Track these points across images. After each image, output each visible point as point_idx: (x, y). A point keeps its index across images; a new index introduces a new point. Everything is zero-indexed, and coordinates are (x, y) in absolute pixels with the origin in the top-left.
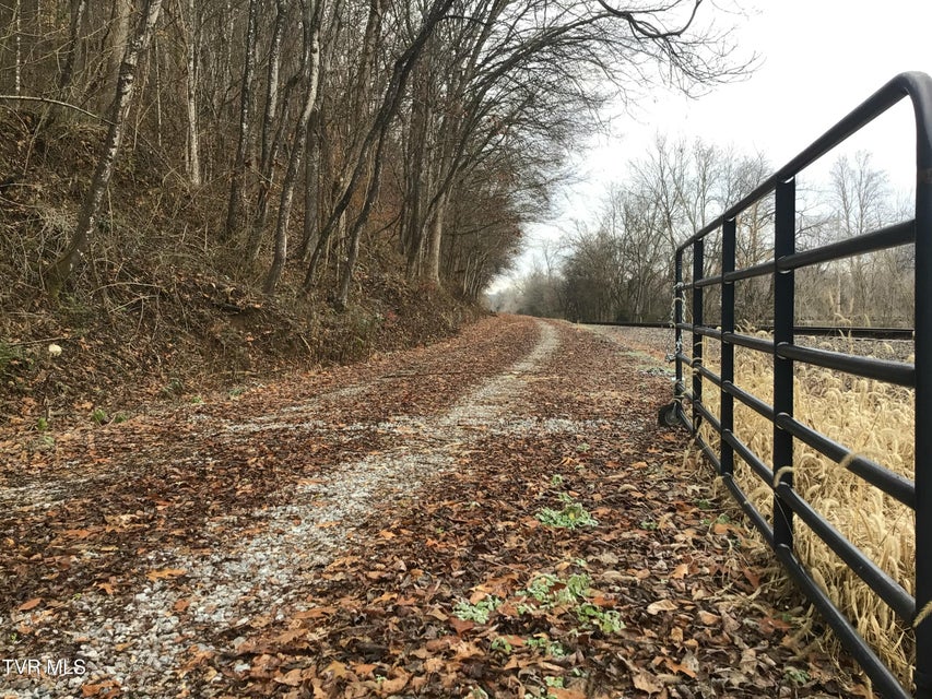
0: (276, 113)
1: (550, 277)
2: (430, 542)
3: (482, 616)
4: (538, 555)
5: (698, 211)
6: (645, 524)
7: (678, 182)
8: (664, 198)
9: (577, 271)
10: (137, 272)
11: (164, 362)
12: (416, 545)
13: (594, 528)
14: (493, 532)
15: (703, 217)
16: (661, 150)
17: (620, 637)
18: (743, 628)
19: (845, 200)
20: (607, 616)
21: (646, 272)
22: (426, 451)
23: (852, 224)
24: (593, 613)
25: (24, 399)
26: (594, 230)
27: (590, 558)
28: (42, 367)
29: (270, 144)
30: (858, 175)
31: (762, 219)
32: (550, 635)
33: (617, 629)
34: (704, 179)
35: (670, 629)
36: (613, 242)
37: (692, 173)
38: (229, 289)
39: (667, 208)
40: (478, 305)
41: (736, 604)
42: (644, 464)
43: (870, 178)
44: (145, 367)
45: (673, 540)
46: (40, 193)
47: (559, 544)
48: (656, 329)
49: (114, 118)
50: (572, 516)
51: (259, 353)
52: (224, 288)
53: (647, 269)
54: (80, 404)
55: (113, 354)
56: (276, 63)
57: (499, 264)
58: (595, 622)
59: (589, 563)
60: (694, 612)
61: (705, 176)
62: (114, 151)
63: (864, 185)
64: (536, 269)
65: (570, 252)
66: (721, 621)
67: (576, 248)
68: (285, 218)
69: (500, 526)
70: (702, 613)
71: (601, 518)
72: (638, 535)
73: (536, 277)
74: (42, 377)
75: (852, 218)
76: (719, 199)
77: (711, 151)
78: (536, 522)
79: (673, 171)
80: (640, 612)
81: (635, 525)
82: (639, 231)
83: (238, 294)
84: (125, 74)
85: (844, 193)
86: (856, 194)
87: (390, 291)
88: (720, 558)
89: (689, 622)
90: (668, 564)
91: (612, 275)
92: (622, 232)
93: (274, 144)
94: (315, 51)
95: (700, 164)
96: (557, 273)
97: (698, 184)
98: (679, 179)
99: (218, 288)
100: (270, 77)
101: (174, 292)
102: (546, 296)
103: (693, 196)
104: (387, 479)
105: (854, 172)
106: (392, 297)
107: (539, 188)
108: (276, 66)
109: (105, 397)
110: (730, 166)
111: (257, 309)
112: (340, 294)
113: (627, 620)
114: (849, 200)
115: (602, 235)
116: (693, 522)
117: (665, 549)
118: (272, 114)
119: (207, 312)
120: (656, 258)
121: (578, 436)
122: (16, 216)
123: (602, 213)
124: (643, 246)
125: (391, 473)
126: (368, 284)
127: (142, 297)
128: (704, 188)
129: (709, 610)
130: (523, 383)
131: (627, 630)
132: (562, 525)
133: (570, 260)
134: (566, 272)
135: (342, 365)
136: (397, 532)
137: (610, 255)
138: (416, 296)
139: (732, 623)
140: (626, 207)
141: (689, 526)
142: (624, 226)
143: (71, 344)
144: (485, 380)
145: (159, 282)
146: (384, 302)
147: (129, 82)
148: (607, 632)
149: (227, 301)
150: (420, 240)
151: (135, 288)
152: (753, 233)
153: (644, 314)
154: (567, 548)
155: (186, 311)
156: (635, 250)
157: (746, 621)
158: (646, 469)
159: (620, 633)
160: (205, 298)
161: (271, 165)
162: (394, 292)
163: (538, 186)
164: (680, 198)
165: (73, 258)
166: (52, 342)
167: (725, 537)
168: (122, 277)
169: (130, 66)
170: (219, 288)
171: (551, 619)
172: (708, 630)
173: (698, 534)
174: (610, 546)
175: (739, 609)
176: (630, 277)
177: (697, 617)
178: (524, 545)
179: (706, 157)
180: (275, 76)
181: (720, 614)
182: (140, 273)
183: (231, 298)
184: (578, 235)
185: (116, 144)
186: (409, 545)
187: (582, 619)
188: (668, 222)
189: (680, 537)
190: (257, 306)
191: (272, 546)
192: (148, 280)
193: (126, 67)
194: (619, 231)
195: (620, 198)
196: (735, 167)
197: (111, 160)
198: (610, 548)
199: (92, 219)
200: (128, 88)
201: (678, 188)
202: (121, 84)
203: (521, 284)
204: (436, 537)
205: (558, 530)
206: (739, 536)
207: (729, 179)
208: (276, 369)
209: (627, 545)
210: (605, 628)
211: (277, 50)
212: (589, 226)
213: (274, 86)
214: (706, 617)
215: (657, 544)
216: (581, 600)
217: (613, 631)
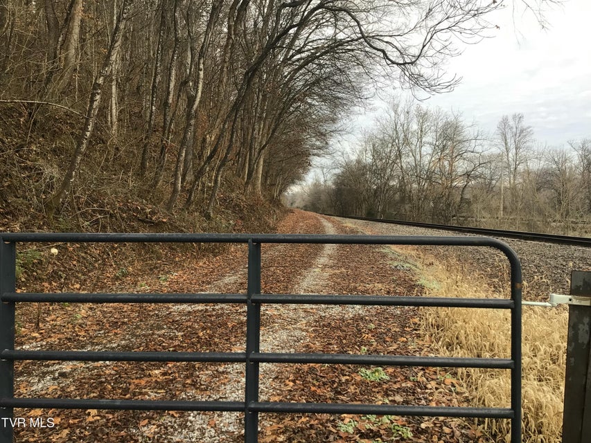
0: (173, 100)
1: (325, 186)
2: (313, 389)
3: (351, 430)
4: (366, 397)
5: (418, 150)
6: (411, 378)
7: (406, 132)
8: (397, 141)
9: (342, 183)
10: (95, 201)
11: (114, 257)
12: (306, 390)
13: (389, 381)
14: (340, 384)
15: (421, 154)
16: (396, 112)
17: (411, 440)
18: (462, 435)
19: (506, 144)
20: (405, 430)
21: (385, 185)
22: (289, 327)
23: (510, 159)
24: (399, 429)
25: (43, 284)
26: (354, 158)
27: (390, 398)
28: (49, 263)
29: (168, 119)
30: (514, 130)
31: (456, 157)
32: (382, 439)
33: (409, 436)
34: (422, 131)
35: (432, 436)
36: (365, 167)
37: (414, 127)
38: (148, 210)
39: (398, 148)
40: (283, 206)
41: (458, 423)
42: (405, 339)
43: (522, 131)
44: (104, 260)
45: (426, 388)
46: (35, 151)
47: (373, 390)
48: (392, 225)
49: (89, 115)
50: (377, 374)
51: (165, 249)
52: (145, 209)
53: (386, 184)
54: (73, 285)
55: (86, 253)
56: (174, 71)
57: (294, 178)
58: (400, 433)
59: (390, 401)
60: (441, 427)
61: (422, 128)
62: (88, 134)
63: (518, 135)
64: (316, 180)
65: (338, 171)
66: (452, 431)
67: (342, 169)
68: (180, 167)
69: (344, 379)
70: (444, 428)
71: (390, 375)
72: (409, 384)
73: (316, 185)
74: (50, 269)
75: (510, 155)
76: (430, 144)
77: (426, 114)
78: (360, 377)
79: (402, 125)
80: (418, 428)
81: (407, 379)
82: (381, 160)
83: (153, 213)
84: (96, 89)
85: (506, 140)
86: (513, 141)
87: (236, 205)
88: (449, 398)
89: (439, 432)
90: (426, 402)
91: (364, 186)
92: (371, 160)
93: (172, 120)
94: (201, 70)
95: (419, 122)
96: (330, 183)
97: (418, 133)
98: (407, 130)
99: (141, 209)
100: (170, 79)
101: (117, 213)
102: (323, 197)
103: (414, 140)
104: (276, 347)
105: (512, 127)
106: (237, 209)
107: (322, 135)
108: (173, 72)
109: (85, 280)
110: (438, 123)
111: (164, 222)
112: (208, 209)
113: (413, 431)
114: (509, 144)
115: (359, 162)
116: (434, 377)
117: (423, 393)
118: (170, 101)
119: (135, 224)
120: (391, 177)
121: (367, 318)
122: (25, 168)
123: (358, 148)
124: (384, 169)
125: (276, 343)
126: (224, 200)
127: (99, 217)
128: (421, 136)
129: (447, 427)
130: (326, 275)
131: (414, 437)
132: (373, 379)
133: (338, 176)
134: (335, 183)
135: (215, 256)
136: (294, 381)
137: (363, 174)
138: (252, 208)
139: (457, 433)
140: (374, 145)
141: (433, 379)
142: (372, 158)
143: (63, 248)
144: (305, 272)
145: (108, 206)
146: (233, 212)
147: (98, 94)
148: (405, 438)
149: (147, 217)
150: (253, 172)
151: (94, 211)
152: (451, 165)
153: (383, 211)
154: (378, 392)
155: (123, 224)
156: (378, 172)
157: (463, 431)
158: (406, 342)
159: (411, 438)
160: (134, 215)
161: (169, 132)
162: (238, 206)
163: (322, 134)
164: (406, 141)
165: (62, 195)
166: (53, 247)
167: (450, 386)
168: (87, 204)
169: (99, 85)
170: (143, 209)
171: (382, 432)
172: (448, 437)
173: (437, 384)
174: (398, 391)
175: (459, 425)
176: (375, 187)
177: (442, 430)
178: (358, 391)
179: (423, 117)
180: (173, 78)
181: (452, 428)
182: (96, 201)
183: (149, 216)
184: (343, 161)
185: (90, 129)
186: (303, 390)
187: (393, 431)
188: (399, 155)
189: (429, 386)
190: (164, 220)
191: (238, 390)
192: (102, 206)
193: (96, 86)
194: (368, 159)
195: (370, 139)
196: (440, 124)
197: (86, 139)
198: (398, 393)
199: (74, 173)
200: (98, 97)
201: (405, 136)
202: (93, 95)
203: (306, 189)
204: (314, 385)
205: (372, 382)
206: (457, 385)
207: (436, 131)
208: (177, 259)
209: (405, 390)
210: (405, 436)
211: (174, 63)
212: (350, 155)
213: (172, 85)
214: (446, 430)
215: (419, 390)
216: (392, 423)
217: (408, 437)
